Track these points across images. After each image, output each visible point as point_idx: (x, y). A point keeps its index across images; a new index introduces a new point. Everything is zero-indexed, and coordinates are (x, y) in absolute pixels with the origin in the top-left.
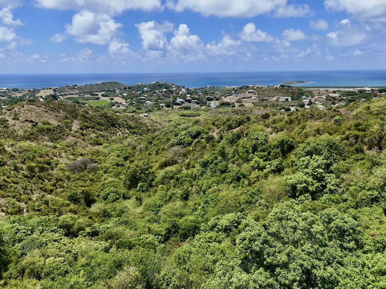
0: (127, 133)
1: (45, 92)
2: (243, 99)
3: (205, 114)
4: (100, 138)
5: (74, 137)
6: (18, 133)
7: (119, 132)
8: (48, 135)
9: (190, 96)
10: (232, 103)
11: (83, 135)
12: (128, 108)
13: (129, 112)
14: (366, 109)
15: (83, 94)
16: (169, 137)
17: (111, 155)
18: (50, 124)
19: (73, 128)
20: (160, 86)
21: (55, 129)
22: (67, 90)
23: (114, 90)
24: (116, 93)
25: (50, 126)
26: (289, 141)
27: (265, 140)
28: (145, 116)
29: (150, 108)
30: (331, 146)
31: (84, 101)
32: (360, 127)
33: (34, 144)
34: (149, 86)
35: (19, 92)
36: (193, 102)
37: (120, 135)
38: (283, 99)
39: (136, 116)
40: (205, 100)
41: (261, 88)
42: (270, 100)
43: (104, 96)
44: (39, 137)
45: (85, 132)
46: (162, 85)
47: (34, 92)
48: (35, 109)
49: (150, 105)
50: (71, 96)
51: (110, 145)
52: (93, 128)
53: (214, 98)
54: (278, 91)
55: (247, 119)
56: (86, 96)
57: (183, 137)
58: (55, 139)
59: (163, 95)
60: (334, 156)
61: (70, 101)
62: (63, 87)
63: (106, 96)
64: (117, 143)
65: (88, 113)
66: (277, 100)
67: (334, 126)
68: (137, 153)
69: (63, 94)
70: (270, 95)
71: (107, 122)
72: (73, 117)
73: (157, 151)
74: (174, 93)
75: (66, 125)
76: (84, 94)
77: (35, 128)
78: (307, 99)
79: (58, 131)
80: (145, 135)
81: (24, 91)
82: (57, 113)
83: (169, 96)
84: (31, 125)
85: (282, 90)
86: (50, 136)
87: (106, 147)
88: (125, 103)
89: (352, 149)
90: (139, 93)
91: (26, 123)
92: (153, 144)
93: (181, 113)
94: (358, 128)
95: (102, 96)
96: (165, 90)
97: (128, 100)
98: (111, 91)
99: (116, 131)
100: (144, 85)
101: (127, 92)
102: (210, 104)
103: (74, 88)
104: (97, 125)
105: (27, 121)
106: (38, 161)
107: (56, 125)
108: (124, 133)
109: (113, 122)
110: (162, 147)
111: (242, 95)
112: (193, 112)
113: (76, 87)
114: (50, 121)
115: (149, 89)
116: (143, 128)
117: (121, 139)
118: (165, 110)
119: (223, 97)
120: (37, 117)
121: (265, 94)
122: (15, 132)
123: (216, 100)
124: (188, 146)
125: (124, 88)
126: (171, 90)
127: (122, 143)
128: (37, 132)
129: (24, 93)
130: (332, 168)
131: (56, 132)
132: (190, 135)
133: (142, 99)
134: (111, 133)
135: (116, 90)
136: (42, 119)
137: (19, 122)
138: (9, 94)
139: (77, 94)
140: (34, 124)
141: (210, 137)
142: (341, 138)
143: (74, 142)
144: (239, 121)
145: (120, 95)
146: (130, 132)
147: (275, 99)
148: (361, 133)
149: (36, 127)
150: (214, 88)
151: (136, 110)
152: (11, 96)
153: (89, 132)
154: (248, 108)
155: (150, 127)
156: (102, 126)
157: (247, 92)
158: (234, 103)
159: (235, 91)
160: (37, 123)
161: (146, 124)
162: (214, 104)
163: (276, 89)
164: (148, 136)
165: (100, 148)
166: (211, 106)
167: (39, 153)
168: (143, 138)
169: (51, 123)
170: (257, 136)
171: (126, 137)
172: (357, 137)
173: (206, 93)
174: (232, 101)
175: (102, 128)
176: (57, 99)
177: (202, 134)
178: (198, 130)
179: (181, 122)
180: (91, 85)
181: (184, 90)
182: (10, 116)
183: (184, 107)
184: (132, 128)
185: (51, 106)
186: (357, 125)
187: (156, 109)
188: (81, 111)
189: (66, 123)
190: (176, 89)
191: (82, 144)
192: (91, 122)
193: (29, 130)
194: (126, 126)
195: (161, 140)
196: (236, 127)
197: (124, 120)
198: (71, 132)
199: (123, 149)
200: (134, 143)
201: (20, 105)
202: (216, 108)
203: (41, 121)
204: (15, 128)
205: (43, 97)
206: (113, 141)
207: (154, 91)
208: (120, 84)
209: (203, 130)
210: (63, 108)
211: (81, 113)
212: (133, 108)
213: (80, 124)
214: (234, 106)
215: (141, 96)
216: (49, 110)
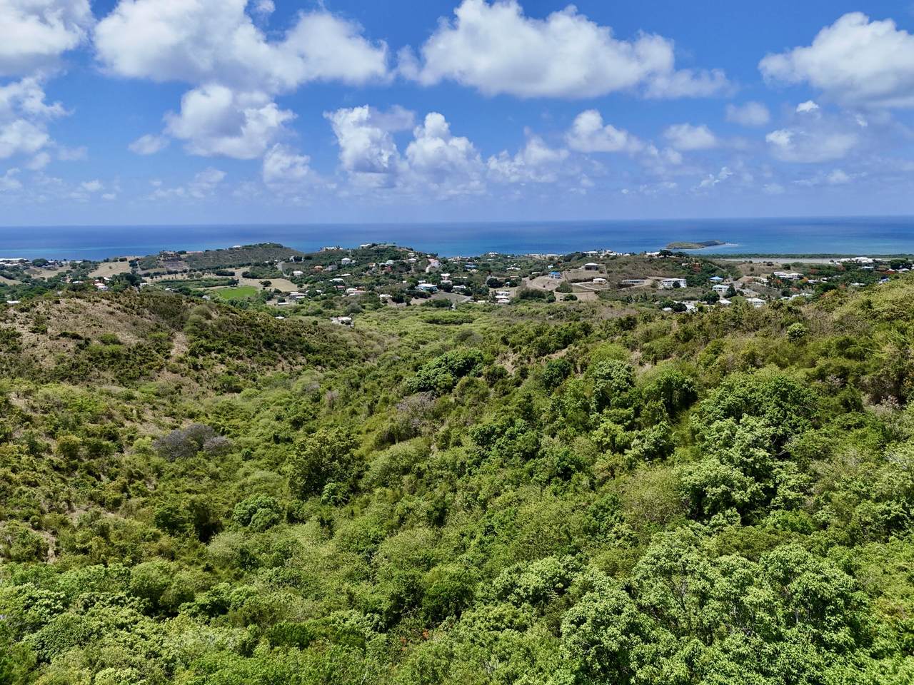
0: (301, 364)
1: (110, 268)
2: (573, 284)
3: (485, 317)
4: (237, 374)
5: (176, 372)
6: (43, 363)
7: (283, 360)
8: (113, 368)
9: (449, 277)
10: (547, 292)
11: (195, 367)
12: (304, 305)
13: (307, 315)
14: (862, 307)
15: (198, 272)
16: (399, 372)
17: (261, 414)
18: (119, 343)
19: (173, 352)
20: (380, 253)
21: (131, 353)
22: (162, 263)
23: (271, 264)
24: (277, 268)
25: (118, 346)
26: (683, 382)
27: (627, 380)
28: (343, 322)
29: (355, 304)
30: (784, 394)
31: (202, 289)
32: (852, 350)
33: (78, 390)
34: (355, 254)
35: (49, 269)
36: (457, 289)
37: (283, 369)
38: (666, 283)
39: (322, 322)
40: (483, 286)
41: (615, 257)
42: (637, 285)
43: (248, 277)
44: (93, 374)
45: (200, 360)
46: (384, 250)
47: (83, 267)
48: (85, 308)
49: (356, 297)
50: (171, 277)
51: (258, 391)
52: (220, 351)
53: (507, 281)
54: (655, 265)
55: (584, 330)
56: (205, 277)
57: (433, 372)
58: (131, 378)
59: (386, 274)
60: (791, 419)
61: (167, 289)
62: (152, 257)
63: (254, 277)
64: (276, 386)
65: (209, 317)
66: (654, 286)
67: (790, 348)
68: (324, 410)
69: (152, 271)
70: (637, 273)
71: (254, 338)
72: (173, 326)
73: (372, 404)
74: (413, 271)
75: (158, 345)
76: (201, 273)
77: (83, 352)
78: (725, 283)
79: (138, 358)
80: (343, 367)
81: (62, 266)
82: (136, 316)
83: (400, 276)
84: (74, 346)
85: (664, 264)
86: (118, 372)
87: (250, 397)
88: (297, 293)
89: (835, 401)
90: (330, 268)
91: (63, 340)
92: (361, 390)
93: (428, 315)
94: (847, 350)
95: (244, 277)
96: (391, 262)
97: (306, 286)
98: (265, 265)
99: (274, 358)
100: (342, 252)
101: (302, 267)
102: (497, 294)
103: (177, 258)
104: (229, 345)
105: (64, 335)
106: (88, 432)
107: (134, 345)
108: (294, 362)
109: (269, 336)
110: (382, 396)
111: (571, 275)
112: (457, 314)
113: (182, 256)
114: (119, 336)
115: (354, 261)
116: (339, 351)
117: (285, 378)
118: (391, 309)
119: (527, 279)
120: (88, 326)
121: (623, 271)
122: (36, 361)
123: (511, 286)
124: (445, 393)
125: (295, 259)
126: (404, 263)
127: (289, 388)
128: (87, 361)
129: (61, 270)
130: (788, 446)
131: (132, 362)
132: (450, 368)
133: (336, 283)
134: (264, 364)
135: (277, 263)
136: (101, 330)
137: (47, 338)
138: (26, 273)
139: (185, 271)
140: (82, 342)
141: (497, 371)
142: (807, 374)
143: (175, 385)
144: (564, 333)
145: (285, 276)
146: (308, 361)
147: (648, 282)
148: (853, 364)
149: (86, 350)
150: (506, 257)
151: (322, 309)
152: (29, 277)
153: (210, 362)
154: (584, 304)
155: (357, 350)
156: (241, 346)
157: (583, 267)
158: (551, 292)
159: (554, 265)
160: (89, 339)
161: (346, 342)
162: (506, 295)
163: (651, 260)
164: (350, 370)
165: (236, 399)
166: (498, 299)
167: (90, 411)
168: (338, 375)
169: (122, 341)
170: (608, 371)
171: (299, 373)
172: (844, 374)
173: (486, 269)
174: (549, 288)
175: (243, 351)
176: (137, 285)
177: (479, 364)
178: (469, 356)
179: (429, 337)
180: (218, 250)
181: (434, 263)
182: (26, 323)
183: (435, 302)
184: (313, 352)
185: (122, 301)
186: (843, 345)
187: (370, 308)
188: (193, 313)
189: (156, 340)
190: (418, 261)
191: (193, 390)
192: (216, 337)
193: (68, 356)
194: (297, 347)
195: (382, 379)
196: (558, 348)
197: (294, 333)
198: (168, 361)
199: (291, 402)
200: (316, 386)
201: (50, 299)
202: (509, 304)
203: (98, 335)
204: (36, 351)
205: (105, 278)
206: (267, 383)
207: (365, 266)
208: (286, 248)
209: (480, 355)
210: (152, 304)
211: (194, 317)
212: (315, 303)
213: (191, 342)
214: (552, 300)
215: (335, 279)
216: (119, 309)
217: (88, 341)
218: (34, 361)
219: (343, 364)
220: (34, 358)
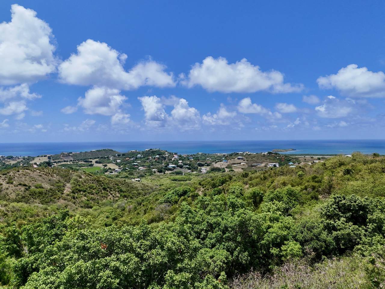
0: (118, 197)
1: (40, 159)
2: (233, 165)
3: (196, 178)
4: (91, 201)
5: (65, 200)
6: (10, 196)
7: (110, 195)
8: (39, 198)
9: (182, 162)
11: (74, 198)
12: (120, 174)
13: (122, 178)
14: (322, 166)
15: (77, 161)
16: (158, 198)
17: (100, 216)
18: (43, 188)
19: (65, 192)
20: (153, 153)
21: (47, 192)
22: (62, 157)
23: (108, 157)
24: (110, 159)
25: (42, 189)
26: (260, 193)
27: (241, 193)
28: (136, 181)
29: (142, 173)
30: (291, 194)
31: (78, 168)
32: (317, 180)
33: (25, 206)
34: (143, 153)
35: (13, 160)
36: (185, 167)
37: (110, 199)
38: (271, 165)
39: (127, 181)
40: (196, 166)
41: (250, 155)
42: (259, 166)
43: (98, 163)
44: (30, 200)
45: (76, 195)
46: (155, 151)
47: (28, 159)
48: (30, 174)
49: (142, 171)
50: (65, 163)
51: (99, 208)
52: (84, 191)
53: (205, 164)
54: (266, 158)
55: (230, 178)
56: (79, 163)
57: (170, 196)
58: (46, 202)
59: (156, 161)
60: (292, 202)
61: (63, 168)
62: (58, 155)
63: (100, 163)
64: (107, 206)
65: (81, 178)
66: (265, 166)
67: (298, 180)
68: (126, 214)
69: (57, 161)
70: (259, 161)
71: (99, 186)
72: (66, 181)
73: (146, 210)
74: (167, 160)
75: (59, 189)
76: (78, 161)
77: (27, 191)
78: (294, 165)
79: (50, 194)
80: (135, 198)
81: (19, 159)
82: (51, 177)
83: (162, 162)
84: (24, 189)
85: (269, 157)
86: (41, 200)
87: (96, 210)
88: (118, 169)
89: (309, 196)
90: (132, 159)
91: (20, 187)
92: (142, 205)
93: (172, 177)
94: (315, 180)
95: (96, 163)
96: (158, 156)
97: (122, 166)
98: (105, 158)
99: (107, 194)
100: (138, 152)
101: (121, 159)
102: (201, 169)
103: (68, 155)
104: (89, 189)
105: (20, 184)
106: (29, 220)
107: (49, 189)
108: (115, 196)
109: (105, 185)
110: (150, 207)
111: (231, 161)
112: (184, 177)
113: (70, 154)
114: (44, 185)
115: (142, 156)
116: (134, 192)
117: (111, 202)
118: (157, 175)
119: (214, 163)
120: (31, 181)
121: (253, 160)
122: (8, 195)
123: (207, 166)
124: (175, 204)
125: (118, 155)
126: (163, 157)
127: (112, 206)
128: (29, 195)
129: (18, 160)
130: (290, 212)
131: (47, 196)
132: (177, 194)
133: (135, 165)
134: (102, 197)
135: (110, 157)
136: (35, 182)
137: (13, 186)
138: (3, 162)
139: (71, 161)
140: (27, 187)
141: (195, 195)
142: (301, 188)
143: (65, 205)
144: (222, 180)
145: (113, 162)
146: (121, 195)
147: (263, 165)
148: (316, 184)
149: (29, 191)
150: (206, 155)
151: (128, 175)
152: (4, 163)
153: (80, 196)
154: (236, 173)
155: (141, 191)
156: (94, 189)
157: (237, 158)
159: (225, 157)
160: (30, 186)
161: (137, 188)
162: (205, 169)
163: (264, 155)
164: (138, 199)
165: (91, 210)
166: (202, 171)
167: (30, 213)
168: (133, 201)
169: (44, 187)
170: (233, 190)
171: (117, 201)
172: (314, 188)
173: (197, 159)
174: (223, 167)
175: (94, 191)
176: (51, 166)
177: (189, 193)
178: (185, 189)
179: (172, 186)
180: (86, 152)
181: (176, 156)
182: (5, 180)
183: (175, 172)
184: (124, 192)
185: (45, 171)
186: (314, 178)
187: (148, 175)
188: (74, 176)
189: (58, 187)
190: (169, 156)
191: (72, 207)
192: (83, 186)
193: (21, 193)
194: (117, 190)
195: (151, 201)
196: (219, 185)
197: (116, 184)
198: (63, 195)
199: (113, 212)
200: (124, 205)
201: (15, 170)
202: (206, 173)
203: (34, 184)
204: (8, 191)
205: (38, 163)
206: (104, 204)
207: (147, 158)
208: (114, 151)
209: (189, 189)
210: (57, 172)
211: (75, 177)
212: (125, 173)
213: (73, 187)
214: (224, 171)
215: (134, 163)
216: (43, 174)
217: (30, 187)
218: (7, 195)
219: (136, 197)
220: (7, 194)
